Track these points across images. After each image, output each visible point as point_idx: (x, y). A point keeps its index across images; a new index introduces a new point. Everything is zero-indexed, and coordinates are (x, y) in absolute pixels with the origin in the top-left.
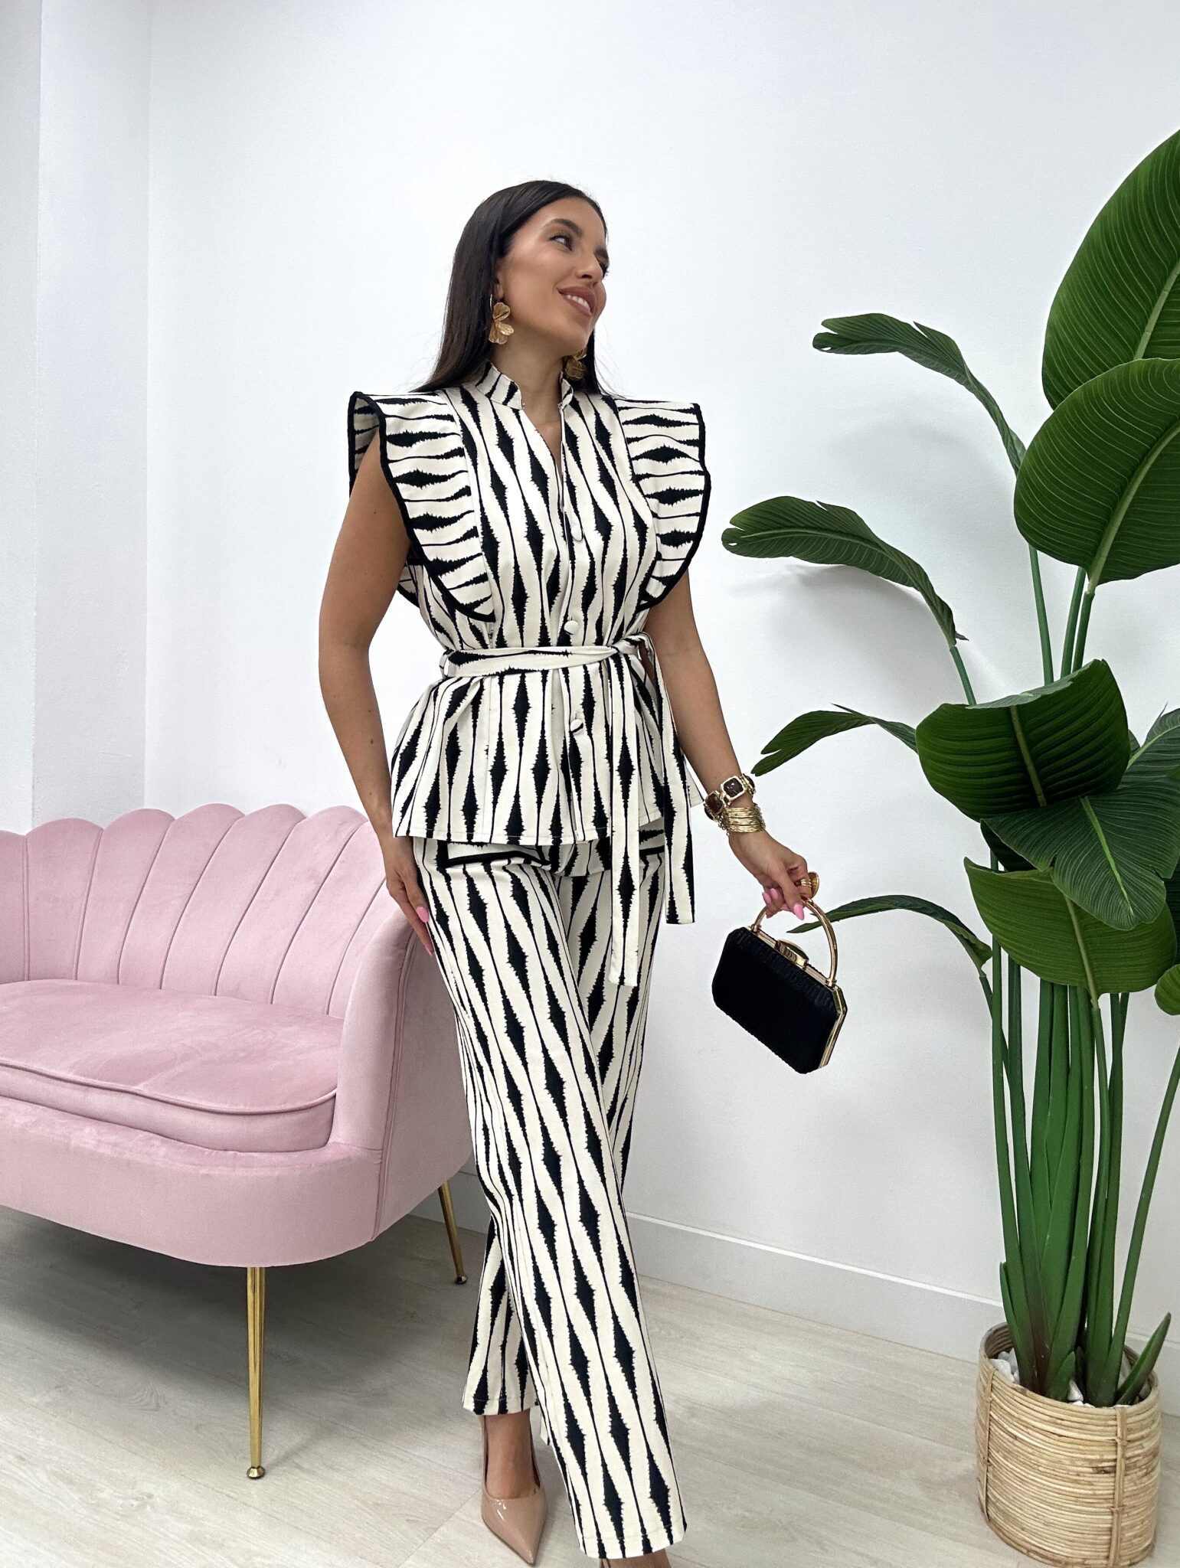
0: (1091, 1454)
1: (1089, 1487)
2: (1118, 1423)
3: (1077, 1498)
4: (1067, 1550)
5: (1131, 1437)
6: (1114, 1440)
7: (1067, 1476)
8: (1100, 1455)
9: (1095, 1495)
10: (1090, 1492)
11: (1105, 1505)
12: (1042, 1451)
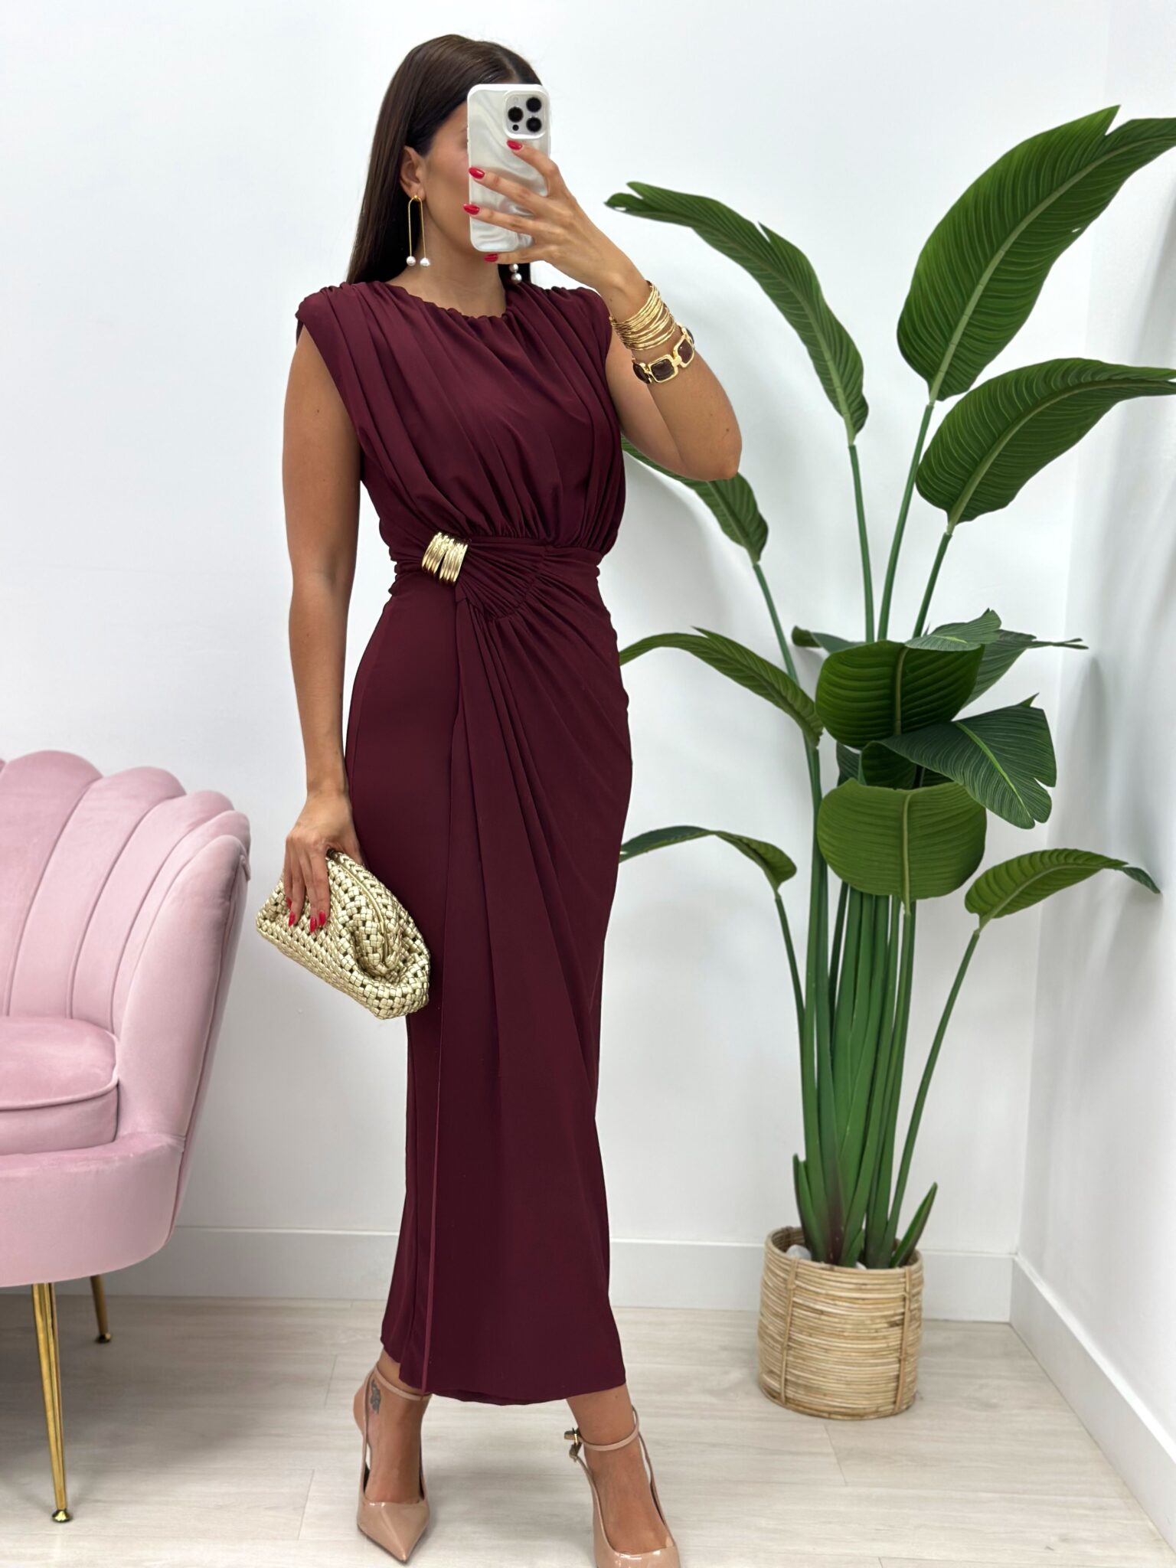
0: (888, 1310)
1: (883, 1341)
2: (907, 1279)
3: (874, 1353)
4: (864, 1402)
5: (915, 1291)
6: (903, 1295)
7: (866, 1335)
8: (895, 1310)
9: (888, 1347)
10: (885, 1345)
11: (895, 1355)
12: (846, 1317)
